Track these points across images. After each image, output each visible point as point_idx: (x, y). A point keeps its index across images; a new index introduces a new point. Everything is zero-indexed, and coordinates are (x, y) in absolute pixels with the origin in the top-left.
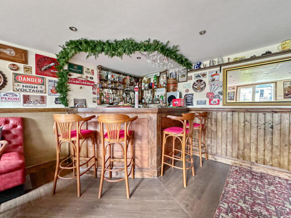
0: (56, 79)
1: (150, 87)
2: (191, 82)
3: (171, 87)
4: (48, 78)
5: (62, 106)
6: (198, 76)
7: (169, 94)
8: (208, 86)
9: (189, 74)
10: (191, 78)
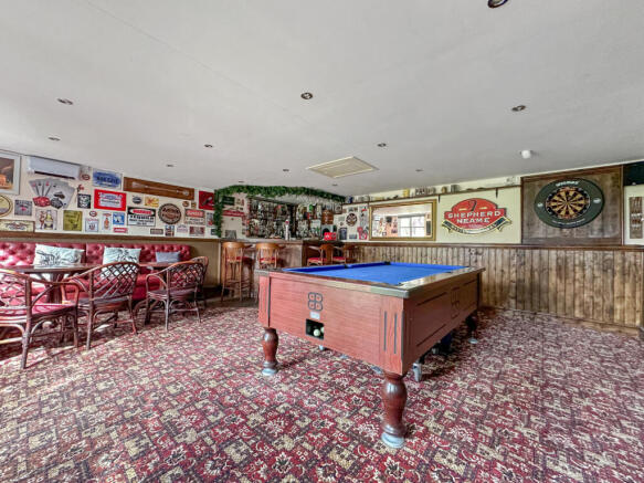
0: (213, 212)
1: (305, 217)
2: (345, 215)
3: (326, 219)
4: (207, 211)
5: (216, 237)
6: (351, 210)
7: (324, 227)
8: (358, 221)
9: (344, 207)
10: (345, 211)
